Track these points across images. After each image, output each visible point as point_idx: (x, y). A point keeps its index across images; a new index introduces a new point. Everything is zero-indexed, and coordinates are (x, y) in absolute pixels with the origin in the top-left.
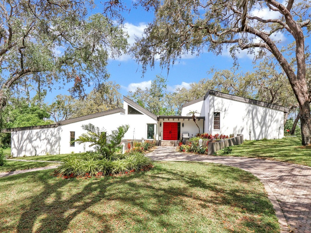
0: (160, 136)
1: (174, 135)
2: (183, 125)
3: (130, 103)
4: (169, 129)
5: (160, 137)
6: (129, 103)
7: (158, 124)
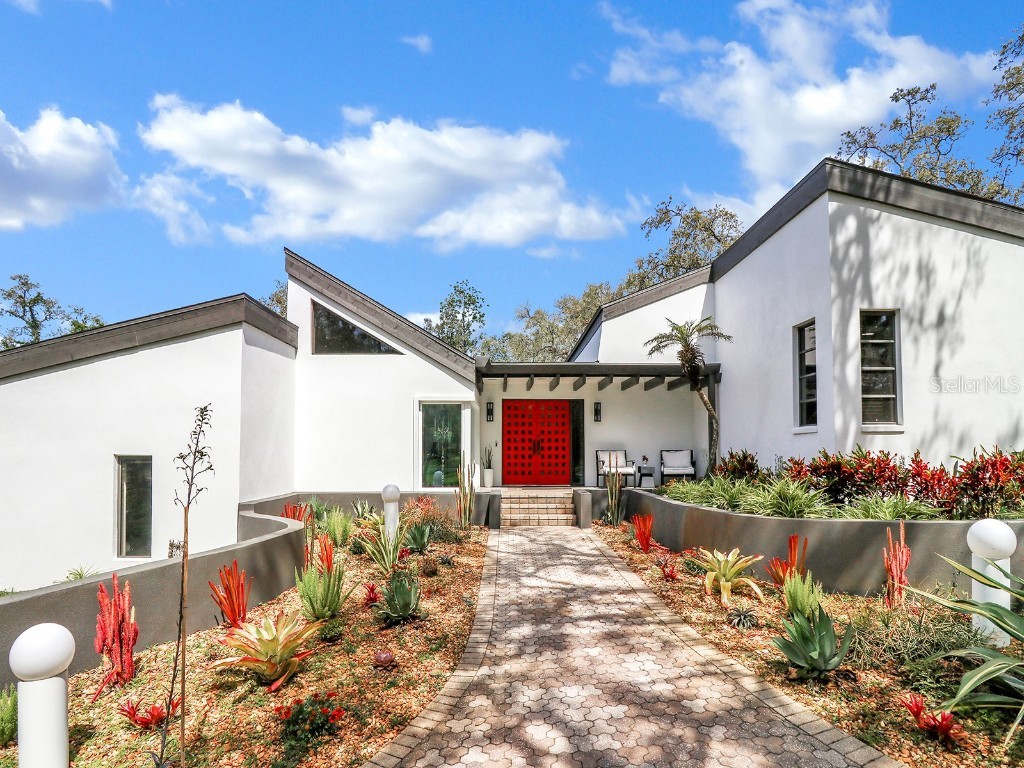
0: (489, 467)
1: (553, 461)
2: (597, 412)
3: (325, 291)
4: (530, 432)
5: (488, 473)
6: (319, 288)
7: (477, 407)
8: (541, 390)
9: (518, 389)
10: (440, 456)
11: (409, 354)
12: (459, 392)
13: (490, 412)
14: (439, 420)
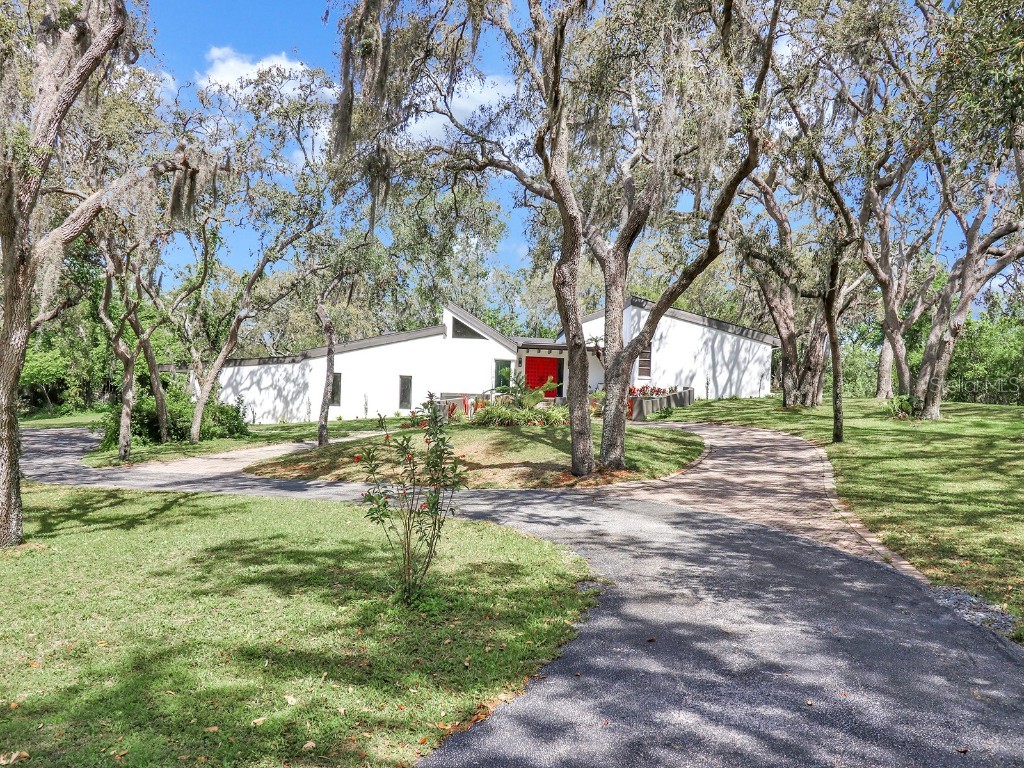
3: (458, 313)
6: (456, 313)
7: (517, 361)
8: (544, 354)
9: (533, 353)
10: (502, 380)
11: (491, 340)
12: (511, 356)
13: (520, 362)
14: (502, 365)
